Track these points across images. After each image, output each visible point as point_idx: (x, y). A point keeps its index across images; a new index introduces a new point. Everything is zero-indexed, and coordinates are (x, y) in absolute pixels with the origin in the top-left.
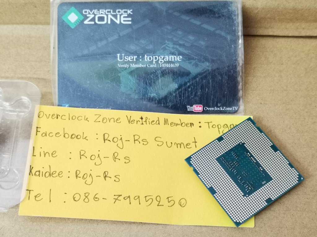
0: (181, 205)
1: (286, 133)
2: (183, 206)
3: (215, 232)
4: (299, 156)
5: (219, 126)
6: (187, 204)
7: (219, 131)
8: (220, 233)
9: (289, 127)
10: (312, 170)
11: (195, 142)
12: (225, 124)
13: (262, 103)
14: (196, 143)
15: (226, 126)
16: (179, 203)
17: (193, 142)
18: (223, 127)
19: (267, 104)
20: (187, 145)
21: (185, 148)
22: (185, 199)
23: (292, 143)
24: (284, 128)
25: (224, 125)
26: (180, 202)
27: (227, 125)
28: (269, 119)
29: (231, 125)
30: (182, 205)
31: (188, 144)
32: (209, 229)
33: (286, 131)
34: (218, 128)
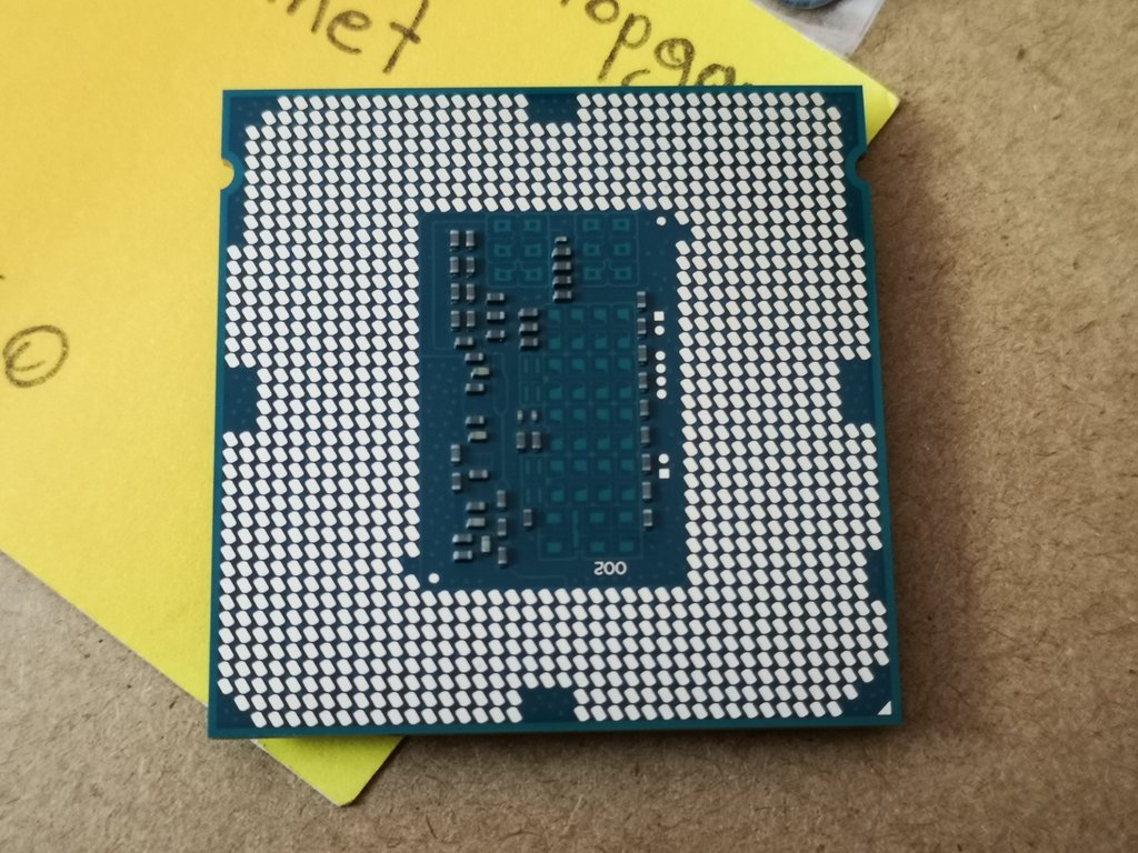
0: (10, 365)
1: (1038, 343)
2: (18, 376)
3: (84, 675)
4: (1006, 546)
5: (638, 27)
6: (51, 382)
7: (612, 57)
8: (110, 694)
9: (1087, 315)
10: (1017, 693)
11: (411, 35)
12: (685, 42)
13: (1035, 54)
14: (410, 43)
15: (679, 51)
16: (13, 340)
17: (394, 26)
18: (658, 50)
19: (1055, 80)
20: (344, 18)
21: (314, 29)
22: (65, 345)
23: (1023, 435)
24: (1050, 306)
25: (672, 43)
26: (27, 338)
27: (690, 53)
28: (993, 185)
29: (712, 69)
30: (19, 363)
31: (356, 21)
32: (63, 628)
33: (1046, 329)
34: (622, 38)
